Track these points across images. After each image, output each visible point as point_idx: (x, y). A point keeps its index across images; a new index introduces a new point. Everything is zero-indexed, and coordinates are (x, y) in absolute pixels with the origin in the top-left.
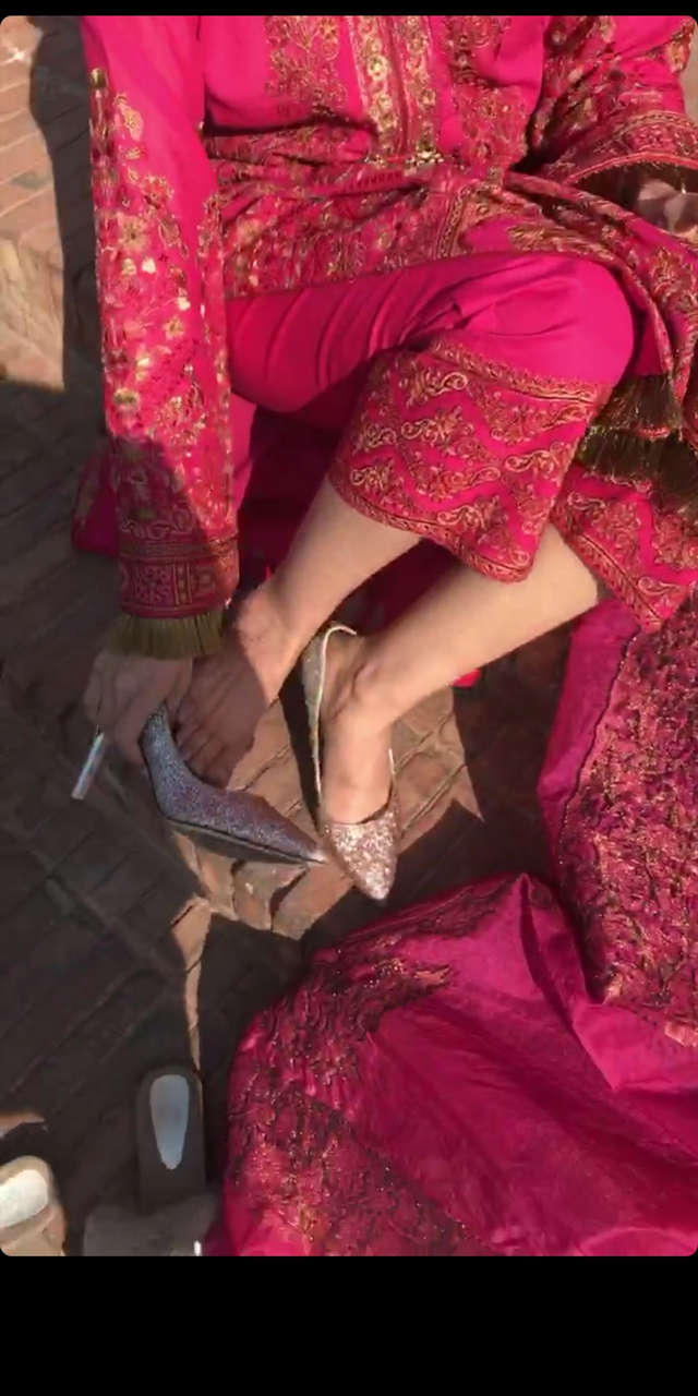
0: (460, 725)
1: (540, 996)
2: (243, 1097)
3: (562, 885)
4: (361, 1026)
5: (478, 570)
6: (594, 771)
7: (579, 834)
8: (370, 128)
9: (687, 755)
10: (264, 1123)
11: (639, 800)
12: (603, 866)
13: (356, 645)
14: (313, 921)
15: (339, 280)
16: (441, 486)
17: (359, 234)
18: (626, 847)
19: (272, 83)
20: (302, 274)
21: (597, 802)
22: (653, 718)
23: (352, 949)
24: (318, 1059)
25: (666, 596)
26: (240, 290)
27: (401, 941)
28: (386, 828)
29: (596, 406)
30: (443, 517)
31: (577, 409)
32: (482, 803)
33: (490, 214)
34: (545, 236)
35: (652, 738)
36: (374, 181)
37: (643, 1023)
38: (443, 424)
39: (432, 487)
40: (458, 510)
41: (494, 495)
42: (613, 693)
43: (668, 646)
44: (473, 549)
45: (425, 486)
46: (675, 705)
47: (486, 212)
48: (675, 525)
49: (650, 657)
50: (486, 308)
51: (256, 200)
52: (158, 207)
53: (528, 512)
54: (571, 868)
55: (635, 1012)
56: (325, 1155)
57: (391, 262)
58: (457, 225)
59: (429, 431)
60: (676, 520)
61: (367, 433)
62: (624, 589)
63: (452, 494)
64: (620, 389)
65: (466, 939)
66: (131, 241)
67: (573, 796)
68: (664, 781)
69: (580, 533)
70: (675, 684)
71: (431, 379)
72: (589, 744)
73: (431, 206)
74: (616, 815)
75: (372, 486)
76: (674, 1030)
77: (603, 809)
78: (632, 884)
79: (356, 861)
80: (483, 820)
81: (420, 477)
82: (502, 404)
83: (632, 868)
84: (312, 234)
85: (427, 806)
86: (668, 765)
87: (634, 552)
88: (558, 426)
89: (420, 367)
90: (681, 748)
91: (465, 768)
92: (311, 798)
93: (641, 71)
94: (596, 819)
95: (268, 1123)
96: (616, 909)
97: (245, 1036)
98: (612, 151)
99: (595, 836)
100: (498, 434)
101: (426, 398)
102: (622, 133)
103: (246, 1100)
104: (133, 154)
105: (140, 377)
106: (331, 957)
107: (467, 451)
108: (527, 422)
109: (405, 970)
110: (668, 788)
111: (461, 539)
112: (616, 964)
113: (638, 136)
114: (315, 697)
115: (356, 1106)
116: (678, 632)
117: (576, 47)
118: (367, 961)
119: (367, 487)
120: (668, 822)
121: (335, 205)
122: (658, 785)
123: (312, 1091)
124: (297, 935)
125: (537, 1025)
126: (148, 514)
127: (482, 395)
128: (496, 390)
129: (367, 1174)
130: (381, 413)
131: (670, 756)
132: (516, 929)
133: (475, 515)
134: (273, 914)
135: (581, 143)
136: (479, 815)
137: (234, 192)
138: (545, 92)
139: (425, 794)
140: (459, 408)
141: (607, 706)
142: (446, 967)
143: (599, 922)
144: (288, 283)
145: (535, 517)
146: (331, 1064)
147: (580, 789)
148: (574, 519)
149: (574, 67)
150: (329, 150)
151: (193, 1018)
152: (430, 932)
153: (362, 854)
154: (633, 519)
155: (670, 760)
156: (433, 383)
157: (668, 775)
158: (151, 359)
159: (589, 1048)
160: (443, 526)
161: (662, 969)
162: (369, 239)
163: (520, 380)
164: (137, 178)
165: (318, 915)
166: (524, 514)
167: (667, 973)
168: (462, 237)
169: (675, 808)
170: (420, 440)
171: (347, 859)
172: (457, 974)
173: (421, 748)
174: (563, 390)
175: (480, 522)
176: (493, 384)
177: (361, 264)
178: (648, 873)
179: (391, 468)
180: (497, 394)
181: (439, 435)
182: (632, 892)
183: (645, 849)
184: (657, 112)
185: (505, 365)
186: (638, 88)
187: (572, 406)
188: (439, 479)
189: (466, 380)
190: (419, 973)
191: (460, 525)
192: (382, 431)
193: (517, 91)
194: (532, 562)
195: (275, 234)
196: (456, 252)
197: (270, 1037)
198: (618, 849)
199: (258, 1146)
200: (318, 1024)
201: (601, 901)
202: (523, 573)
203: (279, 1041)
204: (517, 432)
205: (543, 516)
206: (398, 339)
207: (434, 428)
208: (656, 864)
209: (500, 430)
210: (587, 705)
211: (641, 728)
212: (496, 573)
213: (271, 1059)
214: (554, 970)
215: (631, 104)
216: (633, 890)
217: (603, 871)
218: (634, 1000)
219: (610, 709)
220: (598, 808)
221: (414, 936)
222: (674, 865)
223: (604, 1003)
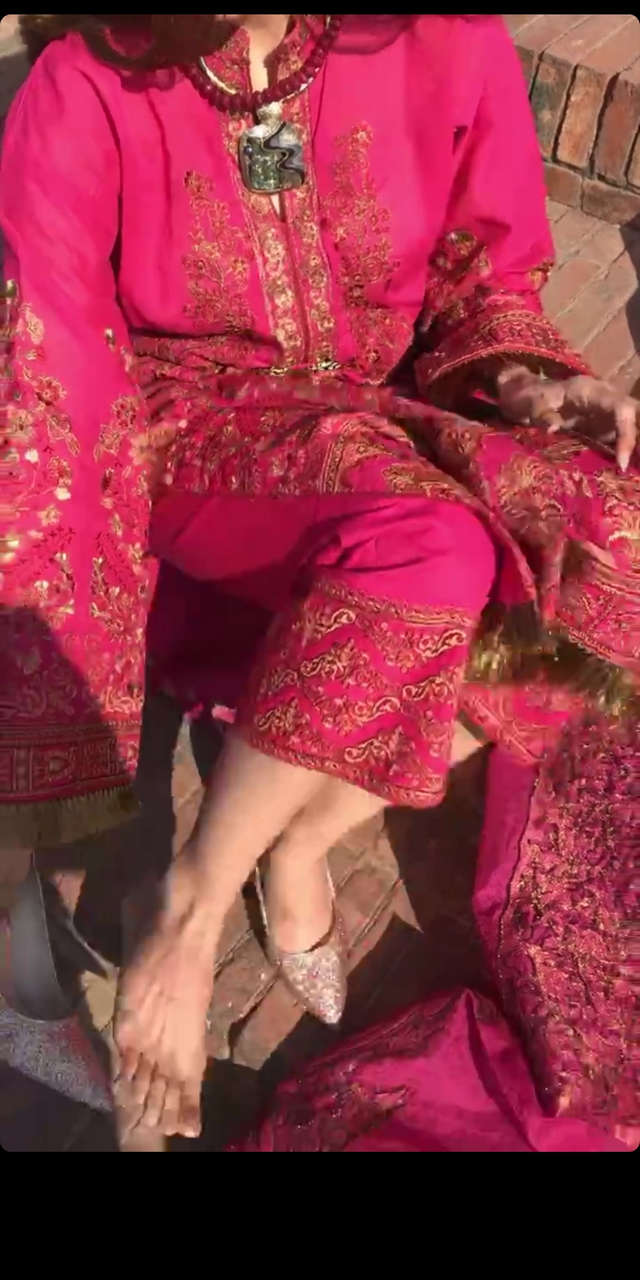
1: (494, 1107)
3: (504, 998)
6: (522, 883)
7: (516, 947)
9: (604, 862)
11: (565, 908)
12: (541, 977)
14: (270, 1052)
18: (558, 955)
21: (528, 913)
22: (570, 829)
23: (311, 1080)
27: (358, 1067)
30: (350, 754)
32: (419, 918)
34: (416, 481)
35: (571, 848)
37: (594, 1130)
38: (339, 658)
39: (338, 720)
42: (531, 809)
44: (387, 780)
45: (331, 720)
46: (588, 817)
47: (365, 451)
49: (561, 773)
52: (48, 404)
54: (511, 981)
55: (585, 1120)
57: (285, 489)
58: (339, 462)
59: (328, 665)
65: (419, 1059)
66: (19, 432)
67: (506, 908)
68: (586, 887)
71: (320, 619)
72: (516, 858)
74: (547, 925)
75: (278, 728)
76: (624, 1133)
77: (535, 920)
78: (568, 992)
79: (308, 989)
80: (421, 931)
81: (325, 711)
83: (566, 976)
85: (369, 923)
86: (589, 872)
90: (598, 856)
91: (401, 881)
92: (258, 927)
94: (529, 932)
96: (557, 1019)
98: (480, 343)
99: (530, 947)
100: (392, 660)
101: (319, 636)
102: (487, 328)
105: (8, 557)
107: (366, 680)
109: (364, 1095)
110: (592, 895)
111: (371, 773)
112: (564, 1074)
113: (501, 330)
118: (328, 1090)
119: (273, 729)
120: (594, 925)
122: (581, 891)
124: (257, 1066)
127: (371, 628)
128: (382, 621)
131: (589, 863)
132: (466, 1046)
134: (231, 1044)
136: (418, 928)
139: (366, 912)
141: (528, 820)
142: (404, 1086)
143: (544, 1034)
147: (511, 902)
150: (238, 358)
152: (384, 1056)
153: (313, 981)
155: (589, 867)
156: (323, 623)
157: (590, 881)
158: (20, 542)
160: (351, 764)
161: (606, 1074)
165: (273, 1046)
166: (430, 739)
167: (611, 1078)
168: (343, 477)
169: (599, 913)
170: (321, 676)
171: (300, 987)
172: (412, 1094)
173: (359, 865)
175: (387, 755)
177: (259, 486)
178: (581, 978)
179: (295, 708)
180: (384, 625)
181: (338, 669)
182: (570, 1000)
183: (576, 955)
186: (502, 293)
188: (344, 711)
189: (353, 615)
190: (377, 1097)
192: (284, 674)
198: (552, 959)
201: (543, 1013)
208: (590, 970)
209: (393, 657)
210: (510, 820)
211: (561, 840)
212: (415, 799)
214: (506, 1085)
215: (495, 305)
216: (570, 996)
217: (541, 982)
218: (584, 1108)
219: (530, 823)
220: (531, 917)
221: (370, 1060)
222: (604, 969)
223: (558, 1115)
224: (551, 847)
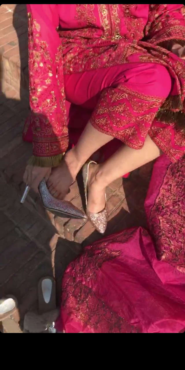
0: (124, 188)
1: (144, 259)
2: (66, 285)
3: (150, 230)
4: (97, 266)
5: (129, 146)
6: (159, 200)
7: (155, 216)
8: (102, 29)
9: (184, 196)
10: (71, 291)
11: (171, 208)
12: (161, 225)
13: (97, 166)
14: (85, 239)
15: (94, 69)
16: (120, 123)
17: (99, 57)
18: (167, 220)
19: (76, 16)
20: (84, 67)
21: (160, 208)
22: (175, 186)
23: (95, 246)
24: (86, 275)
25: (178, 154)
26: (68, 72)
27: (108, 244)
28: (104, 215)
29: (161, 103)
30: (120, 132)
31: (156, 104)
32: (130, 208)
33: (134, 52)
34: (149, 58)
35: (175, 191)
36: (103, 43)
37: (171, 266)
38: (121, 107)
39: (117, 124)
40: (124, 130)
41: (134, 126)
42: (164, 180)
43: (179, 167)
44: (128, 140)
45: (115, 124)
46: (181, 183)
47: (133, 52)
48: (180, 135)
49: (174, 170)
50: (133, 77)
51: (72, 48)
52: (44, 49)
53: (143, 131)
54: (153, 225)
55: (169, 263)
56: (87, 300)
57: (108, 65)
58: (125, 55)
59: (117, 109)
60: (181, 134)
61: (100, 109)
62: (167, 152)
63: (123, 126)
64: (167, 99)
65: (125, 243)
66: (37, 58)
67: (154, 206)
68: (178, 203)
69: (155, 137)
70: (181, 177)
71: (118, 95)
72: (158, 193)
73: (119, 50)
74: (165, 212)
75: (101, 124)
76: (180, 268)
77: (161, 210)
79: (96, 223)
80: (130, 213)
81: (114, 121)
82: (137, 102)
83: (169, 225)
84: (87, 57)
85: (115, 209)
86: (179, 199)
87: (169, 142)
88: (151, 108)
89: (115, 92)
90: (182, 194)
91: (125, 199)
92: (84, 206)
93: (174, 15)
94: (160, 213)
95: (72, 291)
96: (165, 236)
97: (66, 269)
98: (166, 36)
99: (159, 217)
100: (135, 110)
101: (116, 100)
102: (168, 31)
103: (67, 285)
104: (38, 35)
105: (38, 94)
106: (89, 248)
107: (127, 115)
108: (143, 107)
109: (109, 252)
110: (179, 205)
111: (124, 138)
112: (164, 250)
113: (173, 32)
114: (86, 180)
115: (96, 287)
116: (182, 163)
117: (157, 8)
118: (99, 249)
119: (100, 124)
121: (93, 50)
122: (176, 204)
123: (84, 283)
124: (81, 242)
125: (143, 266)
126: (39, 130)
127: (131, 100)
128: (135, 99)
129: (98, 305)
130: (104, 104)
131: (179, 196)
132: (138, 241)
133: (128, 132)
134: (74, 236)
135: (158, 34)
136: (129, 212)
137: (66, 46)
138: (149, 20)
139: (115, 206)
140: (125, 103)
141: (163, 183)
142: (120, 251)
143: (160, 239)
144: (80, 70)
145: (144, 132)
146: (89, 276)
147: (155, 204)
148: (154, 133)
149: (156, 13)
150: (91, 35)
151: (53, 264)
152: (115, 242)
153: (98, 221)
154: (169, 133)
155: (179, 197)
156: (118, 96)
157: (179, 201)
158: (41, 89)
159: (157, 273)
160: (120, 134)
161: (176, 252)
162: (102, 58)
163: (141, 96)
164: (38, 41)
165: (86, 237)
166: (141, 132)
167: (178, 253)
168: (126, 59)
169: (181, 210)
170: (114, 112)
171: (94, 223)
172: (122, 253)
173: (114, 194)
174: (153, 99)
175: (130, 133)
176: (134, 97)
177: (100, 65)
178: (173, 227)
179: (106, 119)
180: (135, 100)
181: (120, 110)
183: (172, 221)
184: (178, 26)
185: (137, 92)
186: (173, 20)
187: (155, 103)
188: (119, 122)
189: (127, 96)
190: (112, 252)
191: (124, 134)
192: (104, 109)
193: (142, 19)
194: (143, 144)
195: (77, 57)
196: (125, 62)
197: (73, 269)
198: (165, 221)
199: (70, 297)
200: (86, 265)
201: (160, 234)
202: (141, 147)
203: (75, 270)
204: (140, 110)
205: (146, 132)
206: (109, 85)
207: (118, 108)
208: (175, 225)
209: (135, 109)
210: (157, 182)
211: (172, 189)
212: (134, 147)
213: (73, 275)
214: (148, 252)
215: (171, 24)
216: (169, 231)
217: (161, 226)
218: (169, 260)
219: (164, 184)
220: (160, 210)
221: (111, 243)
222: (180, 225)
223: (161, 260)
224: (168, 190)
